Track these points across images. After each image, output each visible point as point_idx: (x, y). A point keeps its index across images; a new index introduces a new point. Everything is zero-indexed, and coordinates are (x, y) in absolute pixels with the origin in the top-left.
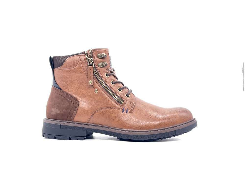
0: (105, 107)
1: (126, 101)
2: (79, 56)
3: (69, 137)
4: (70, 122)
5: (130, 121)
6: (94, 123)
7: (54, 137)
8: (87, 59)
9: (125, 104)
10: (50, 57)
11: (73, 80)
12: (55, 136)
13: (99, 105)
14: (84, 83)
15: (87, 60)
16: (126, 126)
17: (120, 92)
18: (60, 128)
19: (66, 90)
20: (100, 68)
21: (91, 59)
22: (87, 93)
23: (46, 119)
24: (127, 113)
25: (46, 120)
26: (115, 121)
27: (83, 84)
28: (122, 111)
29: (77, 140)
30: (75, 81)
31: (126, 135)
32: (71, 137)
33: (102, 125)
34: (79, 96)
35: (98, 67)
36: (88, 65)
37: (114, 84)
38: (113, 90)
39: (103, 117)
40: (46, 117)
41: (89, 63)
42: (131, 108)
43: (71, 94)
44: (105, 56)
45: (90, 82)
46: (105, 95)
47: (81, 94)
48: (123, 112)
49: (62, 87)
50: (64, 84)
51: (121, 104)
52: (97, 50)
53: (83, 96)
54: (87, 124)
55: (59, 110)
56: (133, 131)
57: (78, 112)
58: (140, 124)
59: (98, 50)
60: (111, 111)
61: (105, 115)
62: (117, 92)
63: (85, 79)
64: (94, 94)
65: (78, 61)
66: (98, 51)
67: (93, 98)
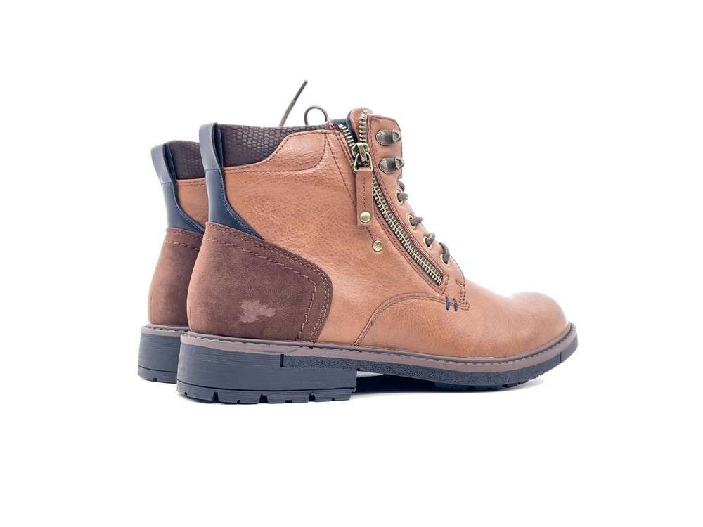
0: (405, 295)
1: (447, 277)
2: (321, 133)
3: (307, 394)
5: (469, 334)
6: (375, 346)
7: (262, 396)
8: (351, 145)
9: (446, 285)
11: (305, 207)
12: (263, 393)
13: (387, 287)
14: (340, 221)
15: (350, 148)
16: (464, 350)
18: (282, 366)
19: (282, 241)
21: (365, 147)
22: (351, 253)
26: (433, 335)
27: (339, 223)
28: (445, 306)
29: (333, 400)
30: (311, 211)
32: (315, 394)
34: (326, 262)
35: (381, 172)
36: (355, 165)
37: (413, 225)
38: (418, 243)
41: (357, 157)
42: (461, 296)
43: (300, 253)
45: (365, 218)
47: (331, 255)
48: (447, 309)
49: (264, 231)
50: (272, 219)
51: (439, 285)
52: (377, 118)
53: (339, 261)
56: (483, 363)
57: (334, 312)
59: (380, 118)
60: (419, 305)
61: (407, 319)
62: (425, 248)
63: (346, 208)
64: (371, 255)
65: (322, 151)
66: (380, 120)
67: (369, 267)
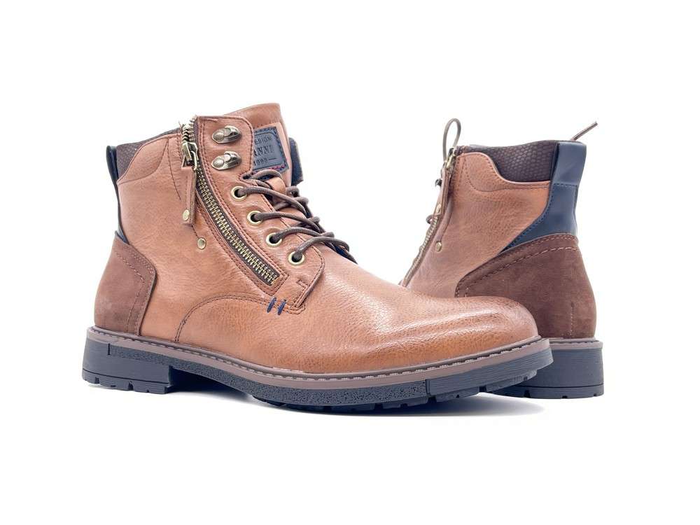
0: (221, 295)
1: (286, 276)
2: (165, 138)
3: (127, 383)
4: (125, 335)
6: (193, 344)
7: (96, 378)
9: (279, 285)
10: (108, 148)
12: (98, 376)
13: (204, 286)
17: (273, 248)
18: (109, 354)
20: (218, 172)
22: (180, 251)
23: (92, 329)
24: (283, 313)
25: (92, 332)
28: (267, 307)
31: (264, 386)
32: (134, 383)
33: (211, 349)
35: (211, 169)
36: (183, 165)
37: (256, 221)
38: (250, 239)
39: (212, 324)
40: (93, 324)
41: (184, 158)
42: (297, 298)
44: (231, 134)
45: (186, 217)
46: (225, 255)
47: (166, 254)
48: (269, 310)
49: (128, 235)
50: (132, 223)
51: (269, 284)
52: (213, 118)
53: (171, 260)
54: (173, 344)
55: (110, 302)
56: (285, 375)
58: (313, 352)
59: (216, 118)
60: (234, 306)
61: (218, 319)
62: (263, 246)
64: (197, 254)
66: (215, 122)
67: (193, 265)
